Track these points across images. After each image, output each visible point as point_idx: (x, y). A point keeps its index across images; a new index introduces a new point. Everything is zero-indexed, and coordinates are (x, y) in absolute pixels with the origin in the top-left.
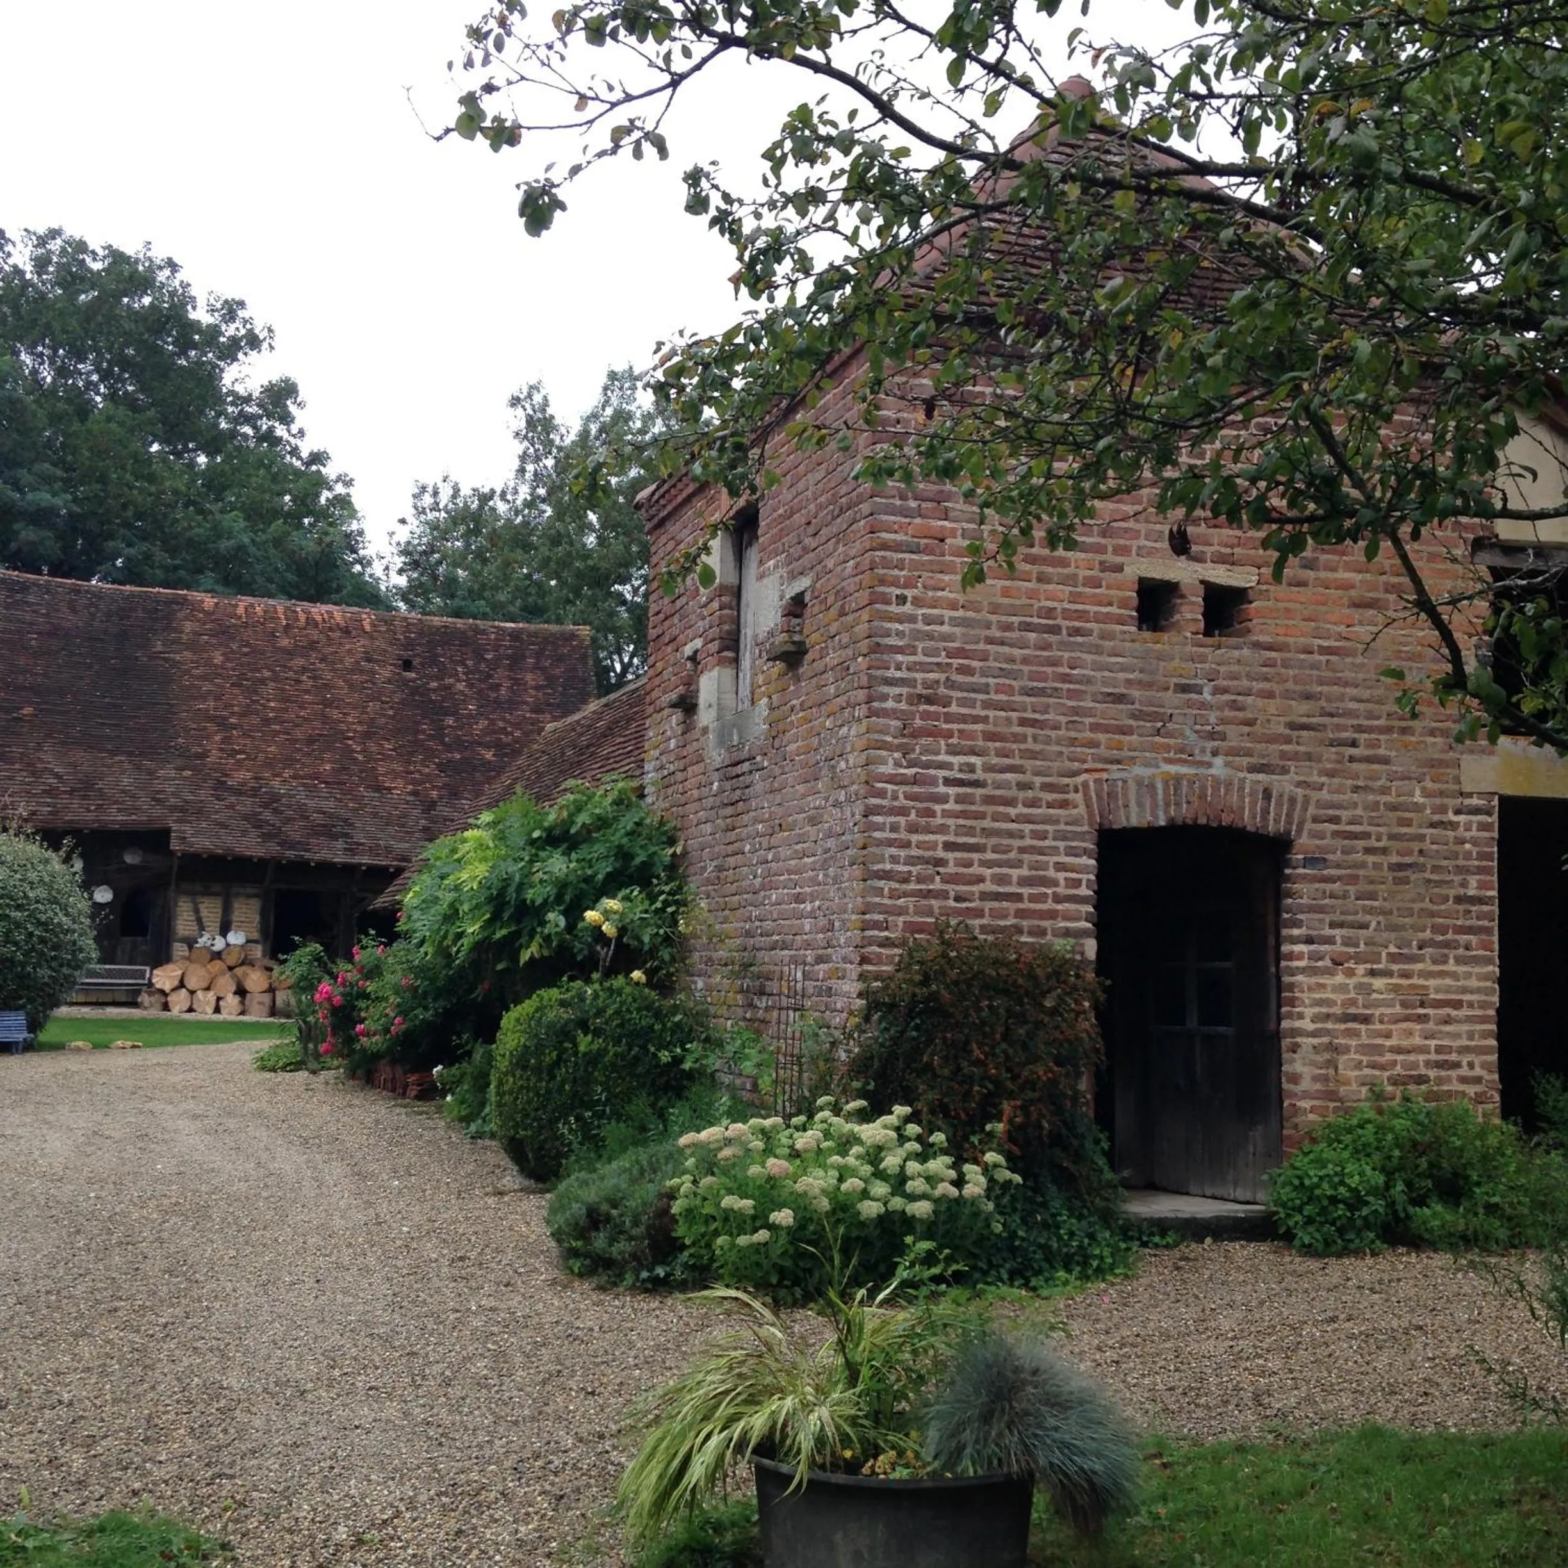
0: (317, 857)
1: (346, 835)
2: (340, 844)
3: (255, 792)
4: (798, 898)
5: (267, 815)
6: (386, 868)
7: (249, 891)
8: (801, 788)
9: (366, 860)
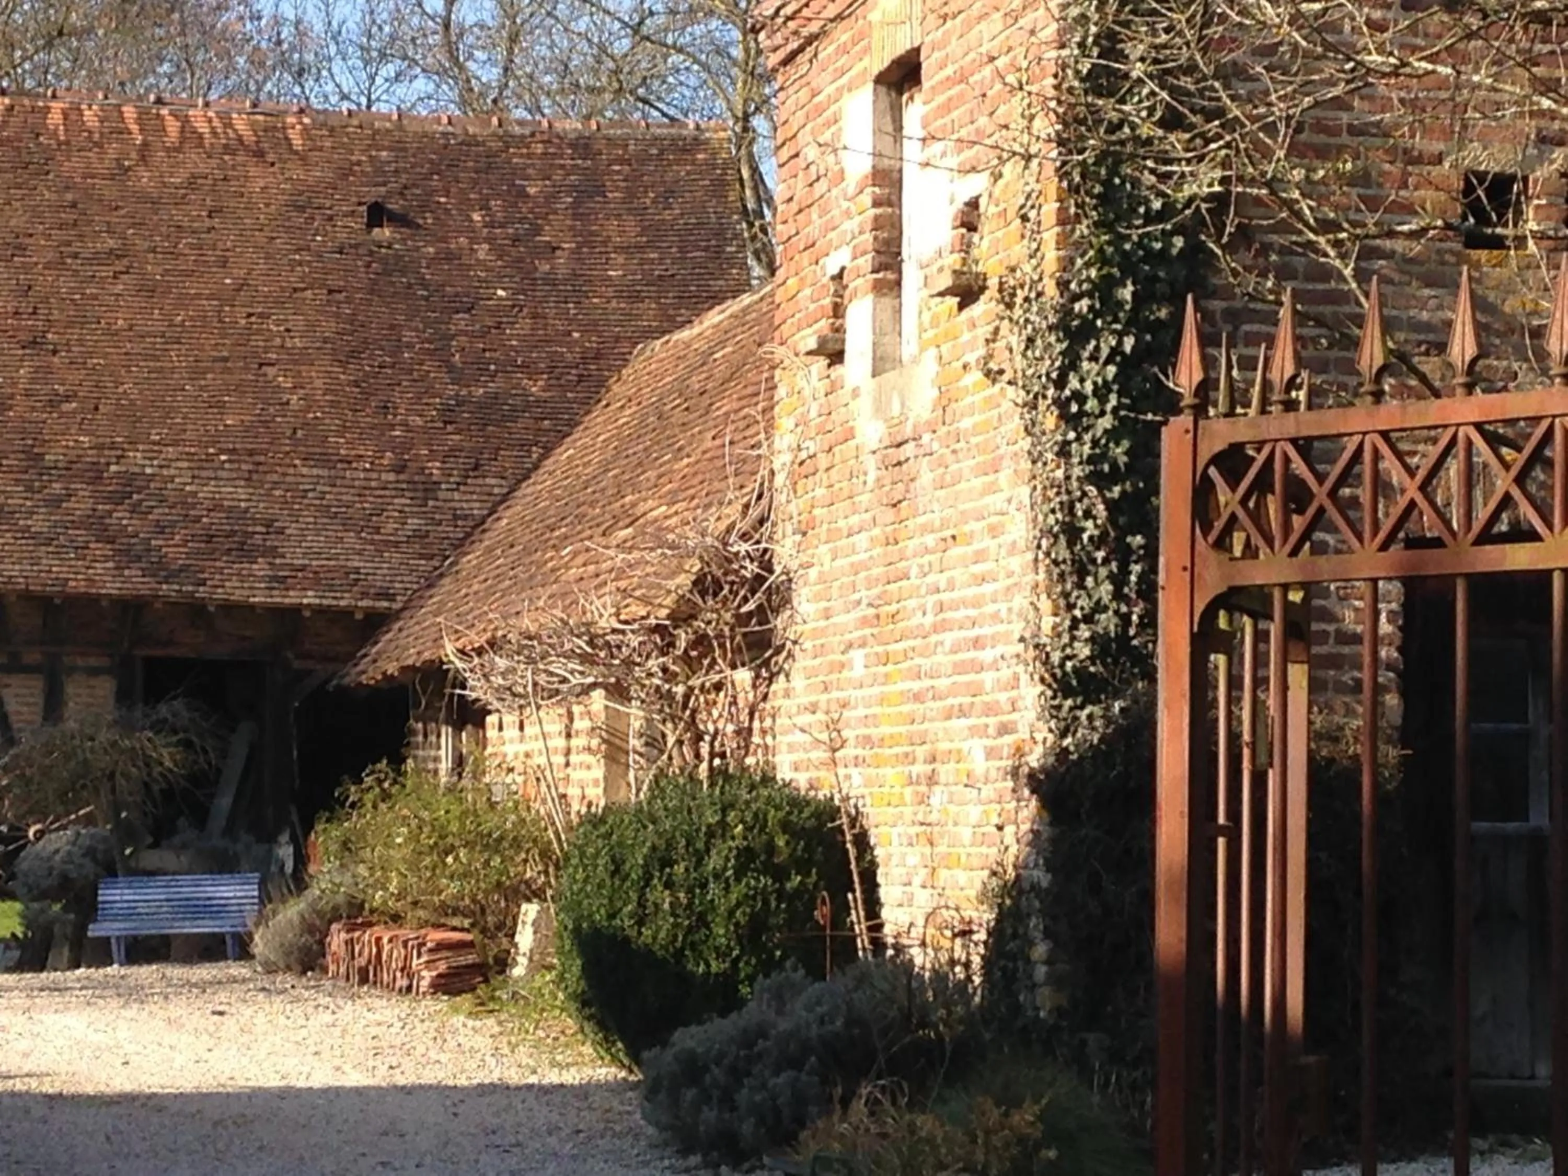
0: (220, 594)
1: (273, 552)
2: (260, 567)
3: (96, 475)
4: (977, 643)
5: (121, 516)
6: (347, 613)
7: (93, 662)
8: (978, 482)
9: (310, 598)
